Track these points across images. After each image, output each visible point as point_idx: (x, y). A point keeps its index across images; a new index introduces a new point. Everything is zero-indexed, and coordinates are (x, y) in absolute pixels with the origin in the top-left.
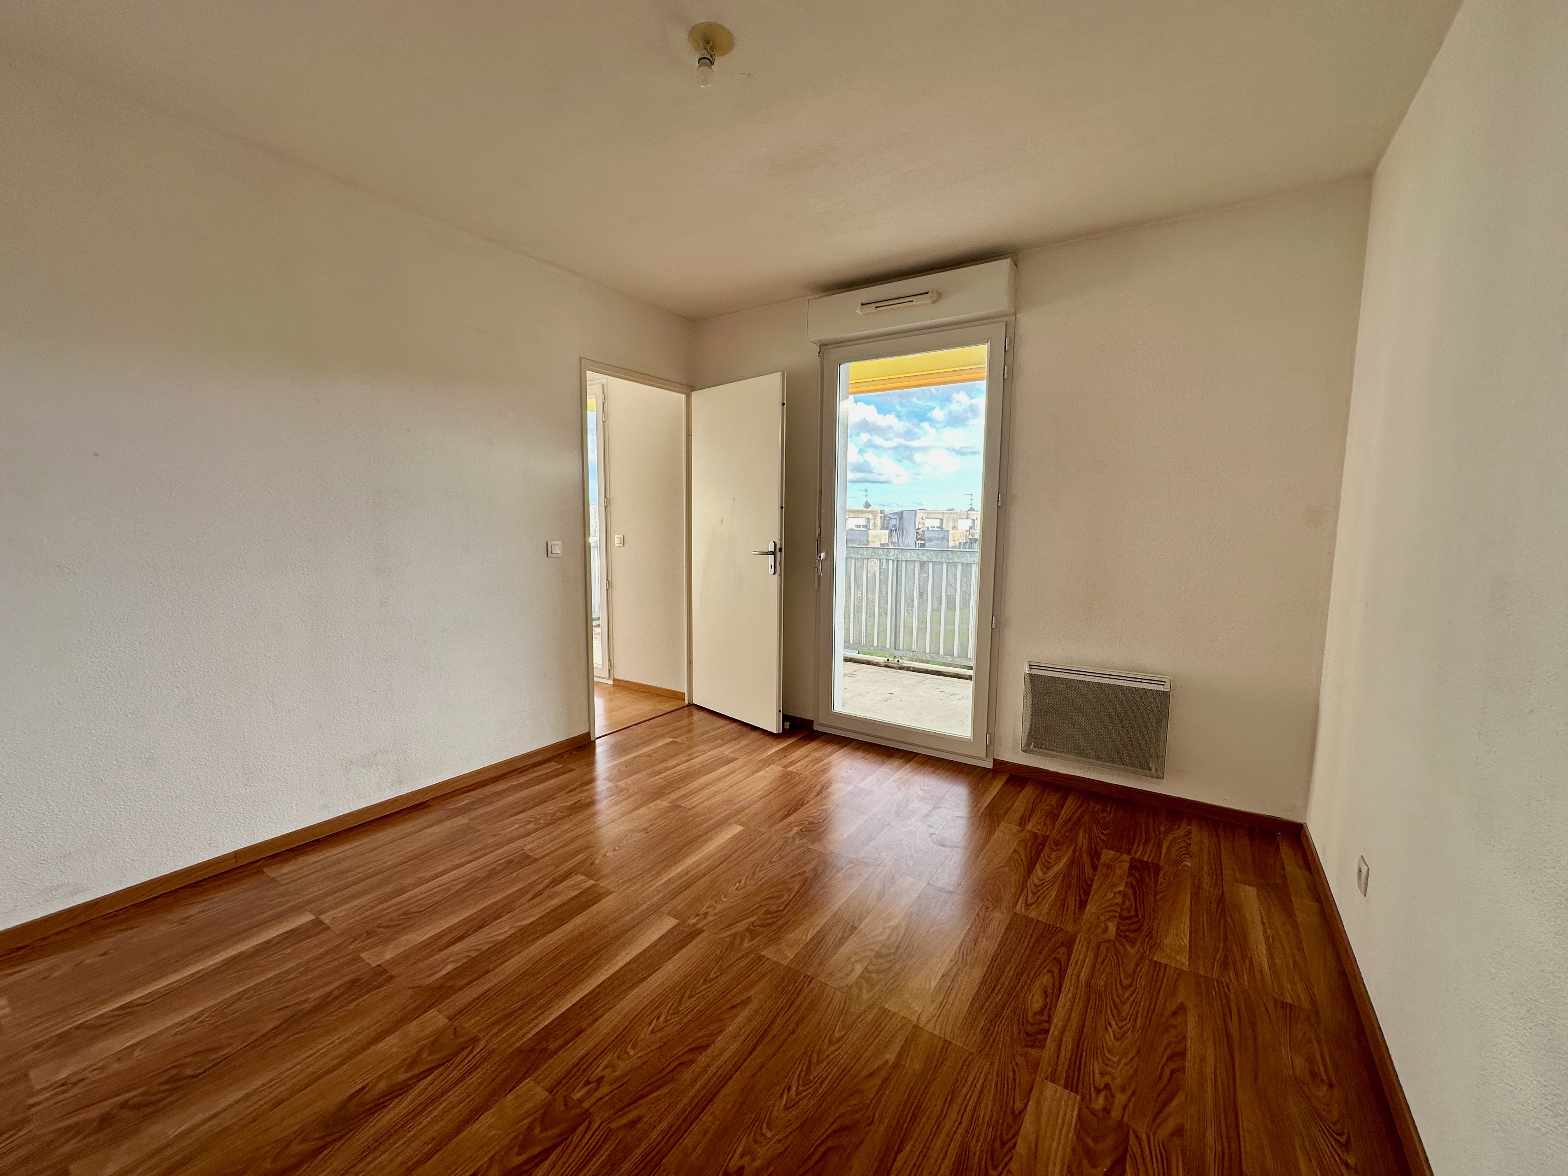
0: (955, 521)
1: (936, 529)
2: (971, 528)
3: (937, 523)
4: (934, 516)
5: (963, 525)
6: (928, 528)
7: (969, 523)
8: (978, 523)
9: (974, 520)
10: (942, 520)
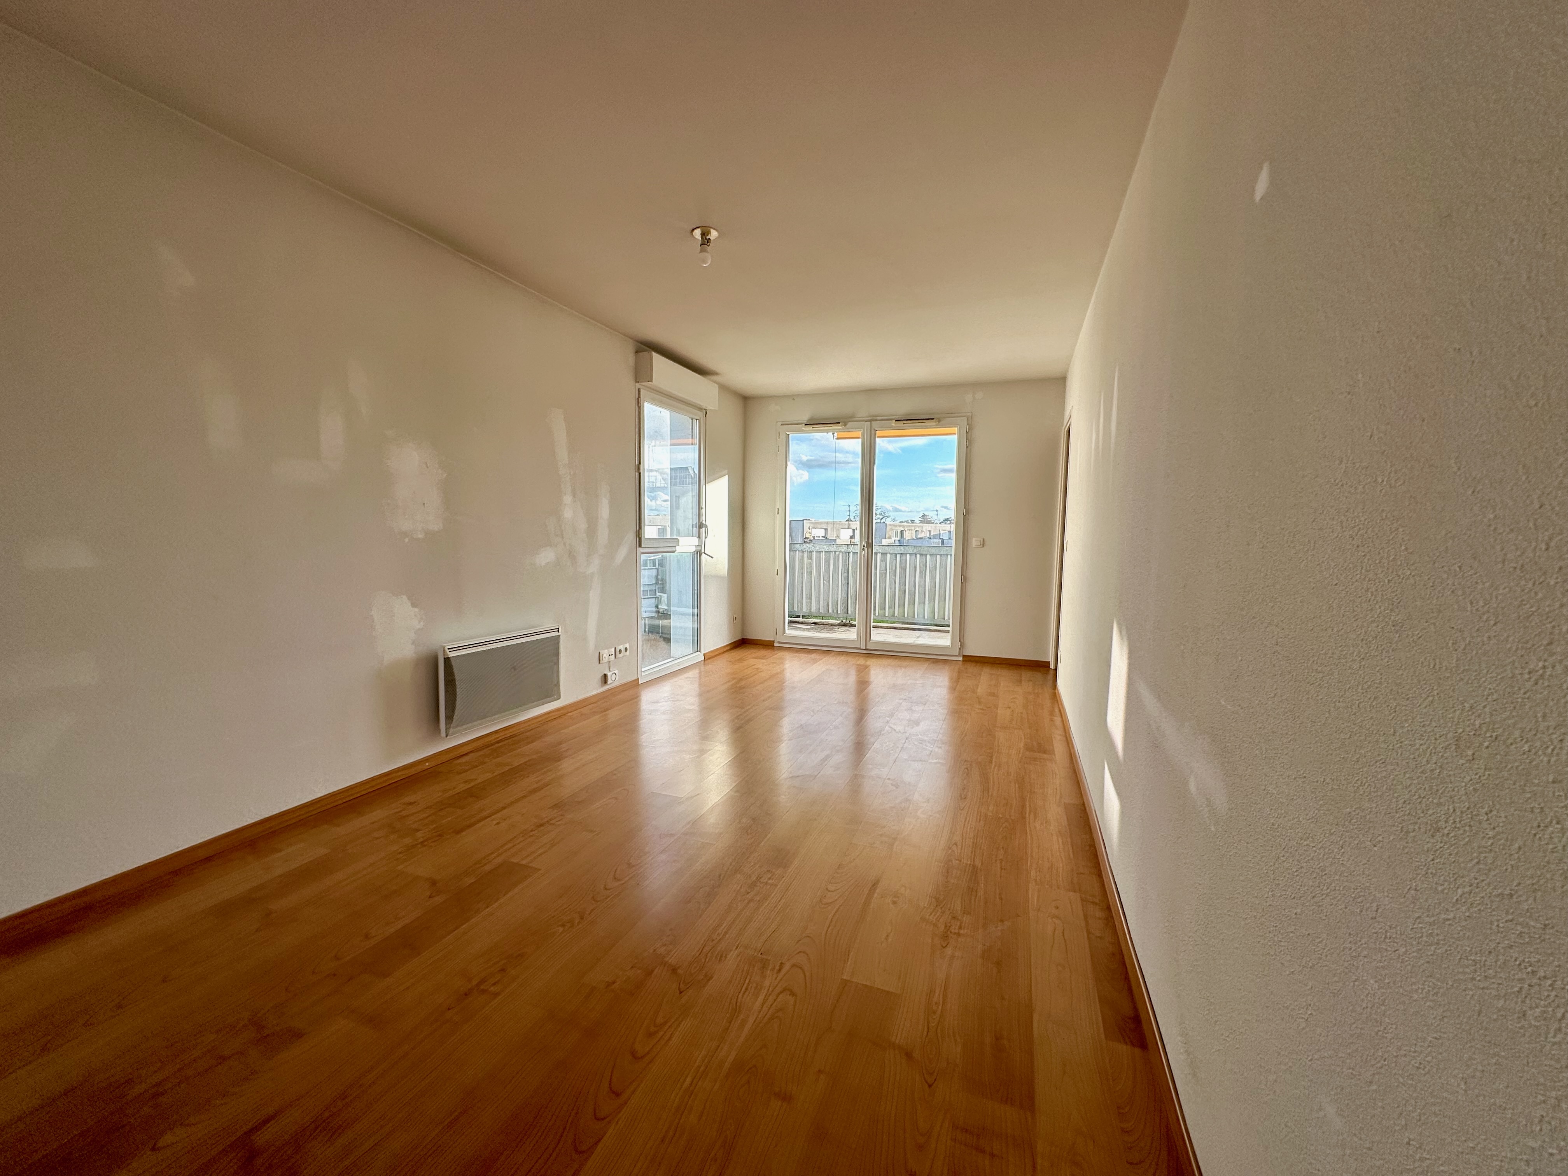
0: (838, 531)
1: (821, 538)
2: (851, 537)
3: (821, 533)
4: (819, 526)
5: (845, 535)
6: (814, 537)
7: (850, 532)
8: (857, 533)
9: (854, 530)
10: (826, 530)
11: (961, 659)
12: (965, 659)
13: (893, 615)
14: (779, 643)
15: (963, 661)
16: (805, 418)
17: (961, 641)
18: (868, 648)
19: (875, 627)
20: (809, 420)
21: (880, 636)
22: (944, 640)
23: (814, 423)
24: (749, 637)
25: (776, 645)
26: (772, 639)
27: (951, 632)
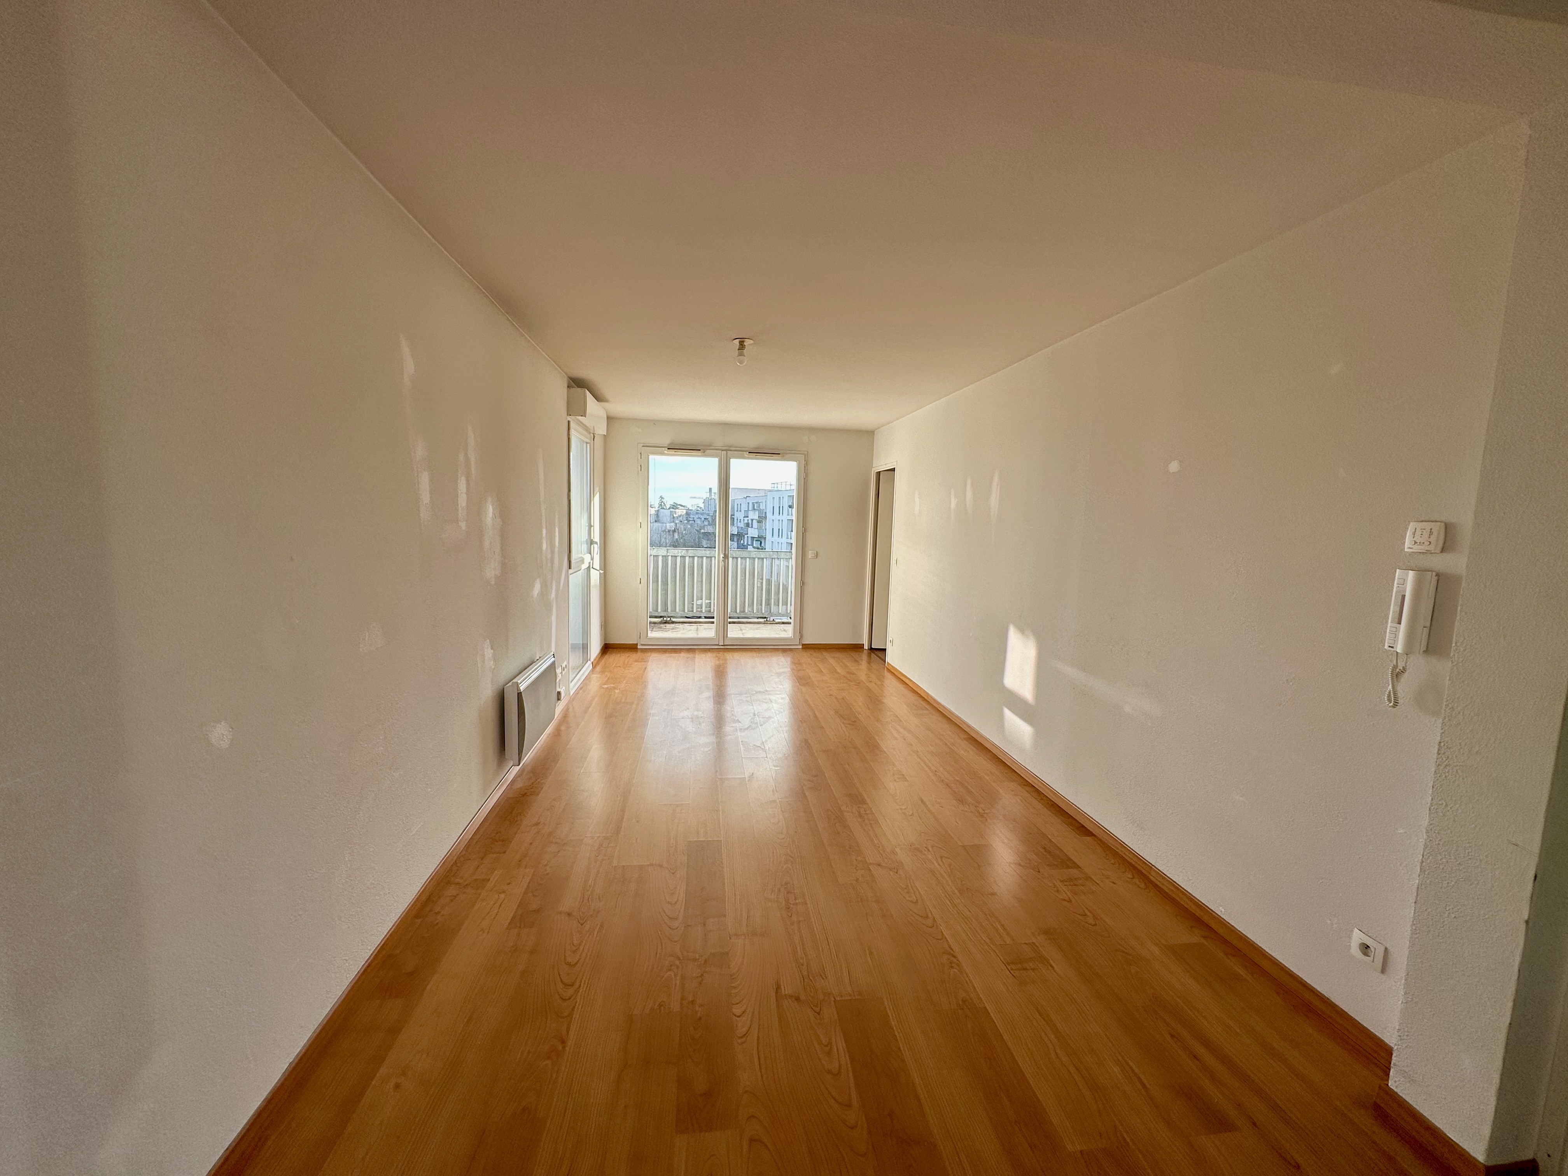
11: (801, 647)
12: (804, 646)
13: (744, 611)
14: (642, 645)
15: (802, 648)
16: (667, 442)
17: (800, 631)
18: (725, 644)
19: (730, 623)
20: (670, 444)
21: (735, 632)
22: (786, 632)
23: (675, 448)
24: (610, 643)
25: (639, 647)
26: (635, 643)
27: (792, 623)
